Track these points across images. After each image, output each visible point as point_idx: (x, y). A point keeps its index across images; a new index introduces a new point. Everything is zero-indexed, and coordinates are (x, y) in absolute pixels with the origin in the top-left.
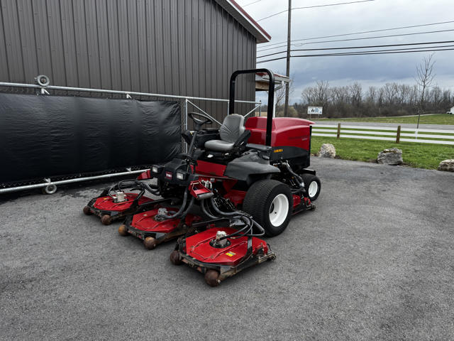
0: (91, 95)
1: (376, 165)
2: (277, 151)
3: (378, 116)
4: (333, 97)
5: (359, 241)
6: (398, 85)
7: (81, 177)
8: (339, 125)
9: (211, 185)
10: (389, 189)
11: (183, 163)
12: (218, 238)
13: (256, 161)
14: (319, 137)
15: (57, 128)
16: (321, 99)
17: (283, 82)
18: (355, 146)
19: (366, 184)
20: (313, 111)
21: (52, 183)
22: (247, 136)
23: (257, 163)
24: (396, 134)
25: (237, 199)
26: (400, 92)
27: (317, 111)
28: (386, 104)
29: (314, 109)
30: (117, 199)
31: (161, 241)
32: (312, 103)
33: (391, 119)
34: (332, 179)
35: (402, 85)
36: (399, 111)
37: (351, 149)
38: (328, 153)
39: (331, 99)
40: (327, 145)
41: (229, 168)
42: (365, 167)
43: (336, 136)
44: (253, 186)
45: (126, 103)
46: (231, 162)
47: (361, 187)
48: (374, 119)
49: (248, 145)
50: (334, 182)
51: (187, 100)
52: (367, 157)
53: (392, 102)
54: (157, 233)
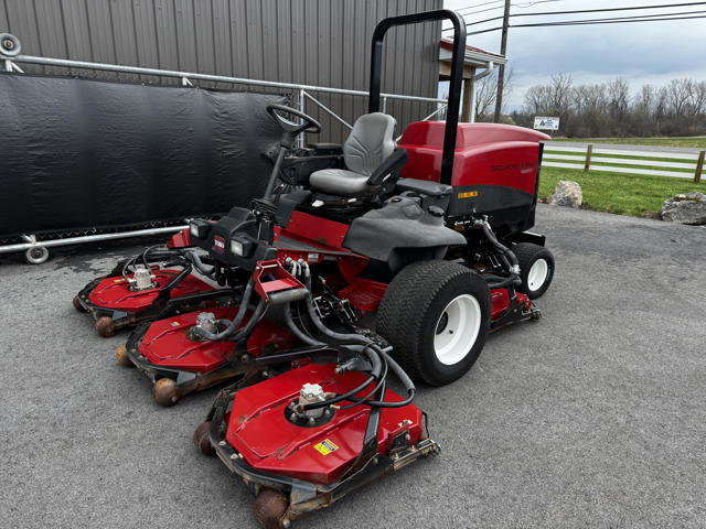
0: (118, 77)
1: (658, 224)
2: (465, 195)
3: (654, 135)
4: (577, 101)
5: (638, 406)
6: (693, 83)
7: (96, 234)
8: (590, 148)
9: (308, 270)
10: (693, 277)
11: (250, 217)
12: (303, 402)
13: (414, 217)
14: (554, 169)
15: (40, 140)
16: (557, 105)
17: (491, 64)
18: (617, 186)
19: (643, 264)
20: (543, 124)
21: (39, 244)
22: (397, 162)
23: (416, 222)
24: (694, 166)
25: (366, 299)
26: (695, 95)
27: (550, 124)
28: (670, 116)
29: (545, 121)
30: (135, 284)
31: (189, 389)
32: (541, 110)
33: (678, 140)
34: (575, 250)
35: (699, 82)
36: (692, 128)
37: (610, 192)
38: (568, 199)
39: (574, 106)
40: (567, 183)
41: (355, 230)
42: (640, 227)
43: (582, 167)
44: (401, 273)
45: (182, 95)
46: (360, 218)
47: (635, 269)
48: (647, 140)
49: (402, 182)
50: (580, 258)
51: (303, 92)
52: (641, 207)
53: (680, 113)
54: (181, 373)
